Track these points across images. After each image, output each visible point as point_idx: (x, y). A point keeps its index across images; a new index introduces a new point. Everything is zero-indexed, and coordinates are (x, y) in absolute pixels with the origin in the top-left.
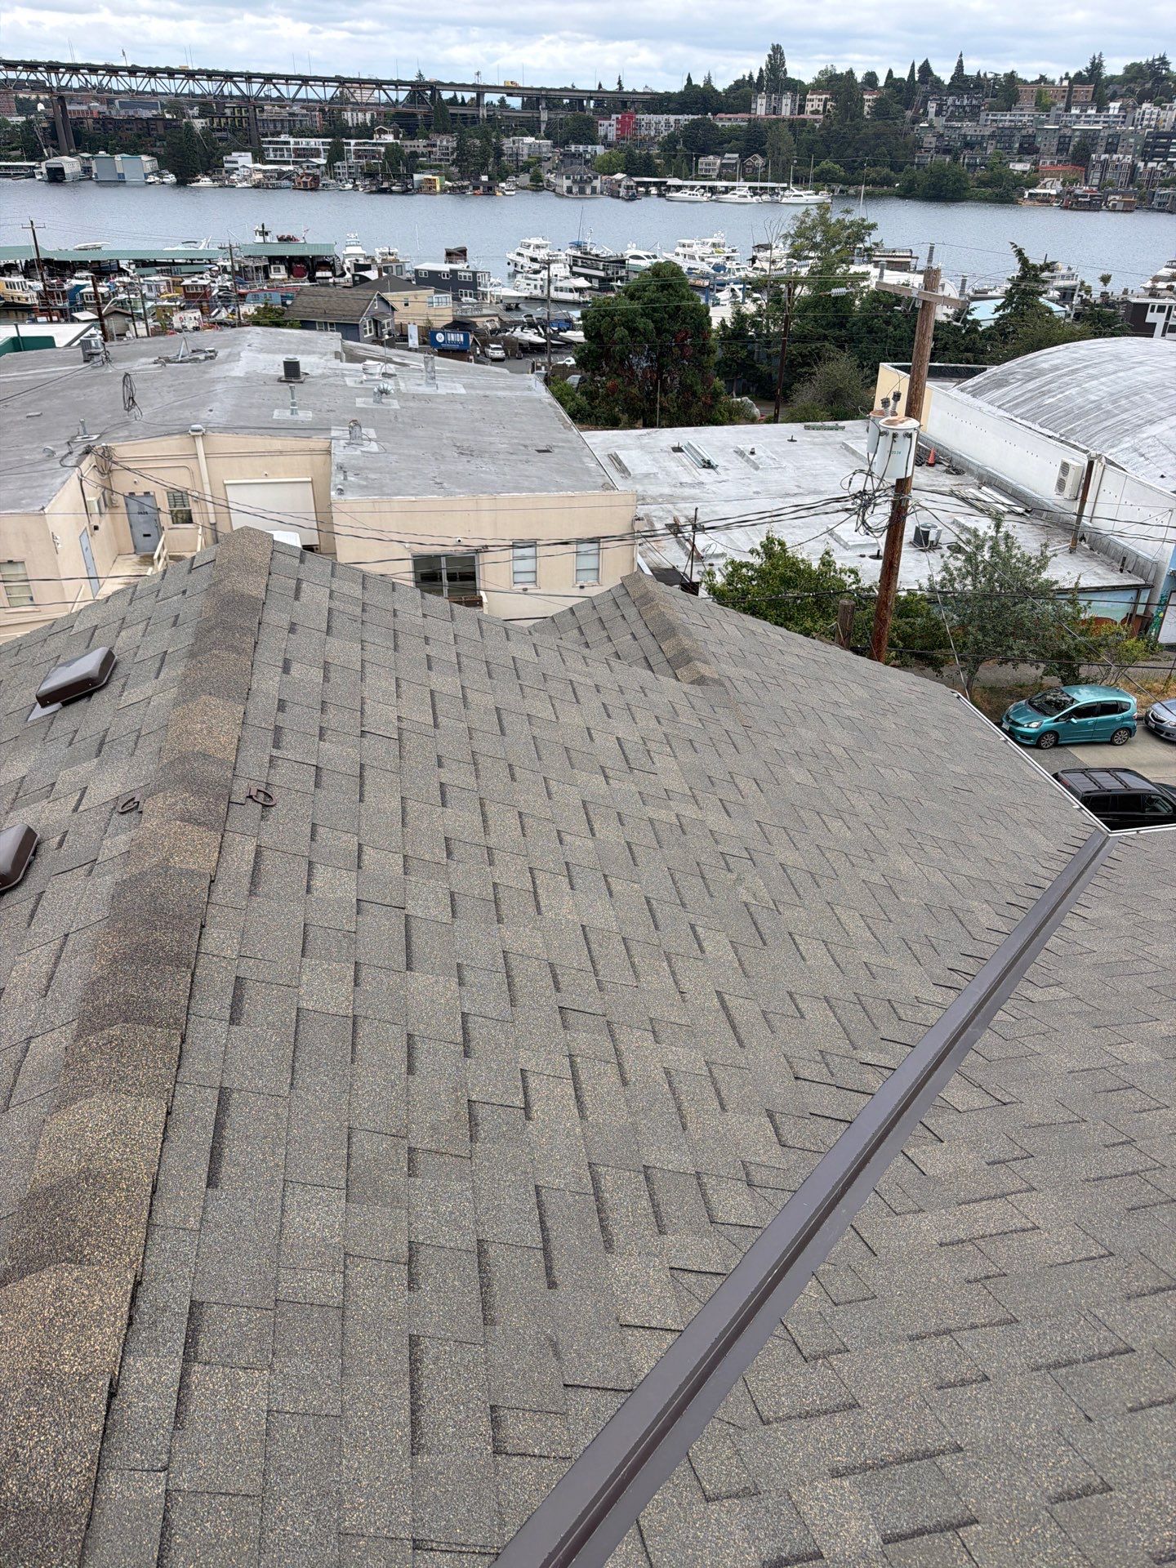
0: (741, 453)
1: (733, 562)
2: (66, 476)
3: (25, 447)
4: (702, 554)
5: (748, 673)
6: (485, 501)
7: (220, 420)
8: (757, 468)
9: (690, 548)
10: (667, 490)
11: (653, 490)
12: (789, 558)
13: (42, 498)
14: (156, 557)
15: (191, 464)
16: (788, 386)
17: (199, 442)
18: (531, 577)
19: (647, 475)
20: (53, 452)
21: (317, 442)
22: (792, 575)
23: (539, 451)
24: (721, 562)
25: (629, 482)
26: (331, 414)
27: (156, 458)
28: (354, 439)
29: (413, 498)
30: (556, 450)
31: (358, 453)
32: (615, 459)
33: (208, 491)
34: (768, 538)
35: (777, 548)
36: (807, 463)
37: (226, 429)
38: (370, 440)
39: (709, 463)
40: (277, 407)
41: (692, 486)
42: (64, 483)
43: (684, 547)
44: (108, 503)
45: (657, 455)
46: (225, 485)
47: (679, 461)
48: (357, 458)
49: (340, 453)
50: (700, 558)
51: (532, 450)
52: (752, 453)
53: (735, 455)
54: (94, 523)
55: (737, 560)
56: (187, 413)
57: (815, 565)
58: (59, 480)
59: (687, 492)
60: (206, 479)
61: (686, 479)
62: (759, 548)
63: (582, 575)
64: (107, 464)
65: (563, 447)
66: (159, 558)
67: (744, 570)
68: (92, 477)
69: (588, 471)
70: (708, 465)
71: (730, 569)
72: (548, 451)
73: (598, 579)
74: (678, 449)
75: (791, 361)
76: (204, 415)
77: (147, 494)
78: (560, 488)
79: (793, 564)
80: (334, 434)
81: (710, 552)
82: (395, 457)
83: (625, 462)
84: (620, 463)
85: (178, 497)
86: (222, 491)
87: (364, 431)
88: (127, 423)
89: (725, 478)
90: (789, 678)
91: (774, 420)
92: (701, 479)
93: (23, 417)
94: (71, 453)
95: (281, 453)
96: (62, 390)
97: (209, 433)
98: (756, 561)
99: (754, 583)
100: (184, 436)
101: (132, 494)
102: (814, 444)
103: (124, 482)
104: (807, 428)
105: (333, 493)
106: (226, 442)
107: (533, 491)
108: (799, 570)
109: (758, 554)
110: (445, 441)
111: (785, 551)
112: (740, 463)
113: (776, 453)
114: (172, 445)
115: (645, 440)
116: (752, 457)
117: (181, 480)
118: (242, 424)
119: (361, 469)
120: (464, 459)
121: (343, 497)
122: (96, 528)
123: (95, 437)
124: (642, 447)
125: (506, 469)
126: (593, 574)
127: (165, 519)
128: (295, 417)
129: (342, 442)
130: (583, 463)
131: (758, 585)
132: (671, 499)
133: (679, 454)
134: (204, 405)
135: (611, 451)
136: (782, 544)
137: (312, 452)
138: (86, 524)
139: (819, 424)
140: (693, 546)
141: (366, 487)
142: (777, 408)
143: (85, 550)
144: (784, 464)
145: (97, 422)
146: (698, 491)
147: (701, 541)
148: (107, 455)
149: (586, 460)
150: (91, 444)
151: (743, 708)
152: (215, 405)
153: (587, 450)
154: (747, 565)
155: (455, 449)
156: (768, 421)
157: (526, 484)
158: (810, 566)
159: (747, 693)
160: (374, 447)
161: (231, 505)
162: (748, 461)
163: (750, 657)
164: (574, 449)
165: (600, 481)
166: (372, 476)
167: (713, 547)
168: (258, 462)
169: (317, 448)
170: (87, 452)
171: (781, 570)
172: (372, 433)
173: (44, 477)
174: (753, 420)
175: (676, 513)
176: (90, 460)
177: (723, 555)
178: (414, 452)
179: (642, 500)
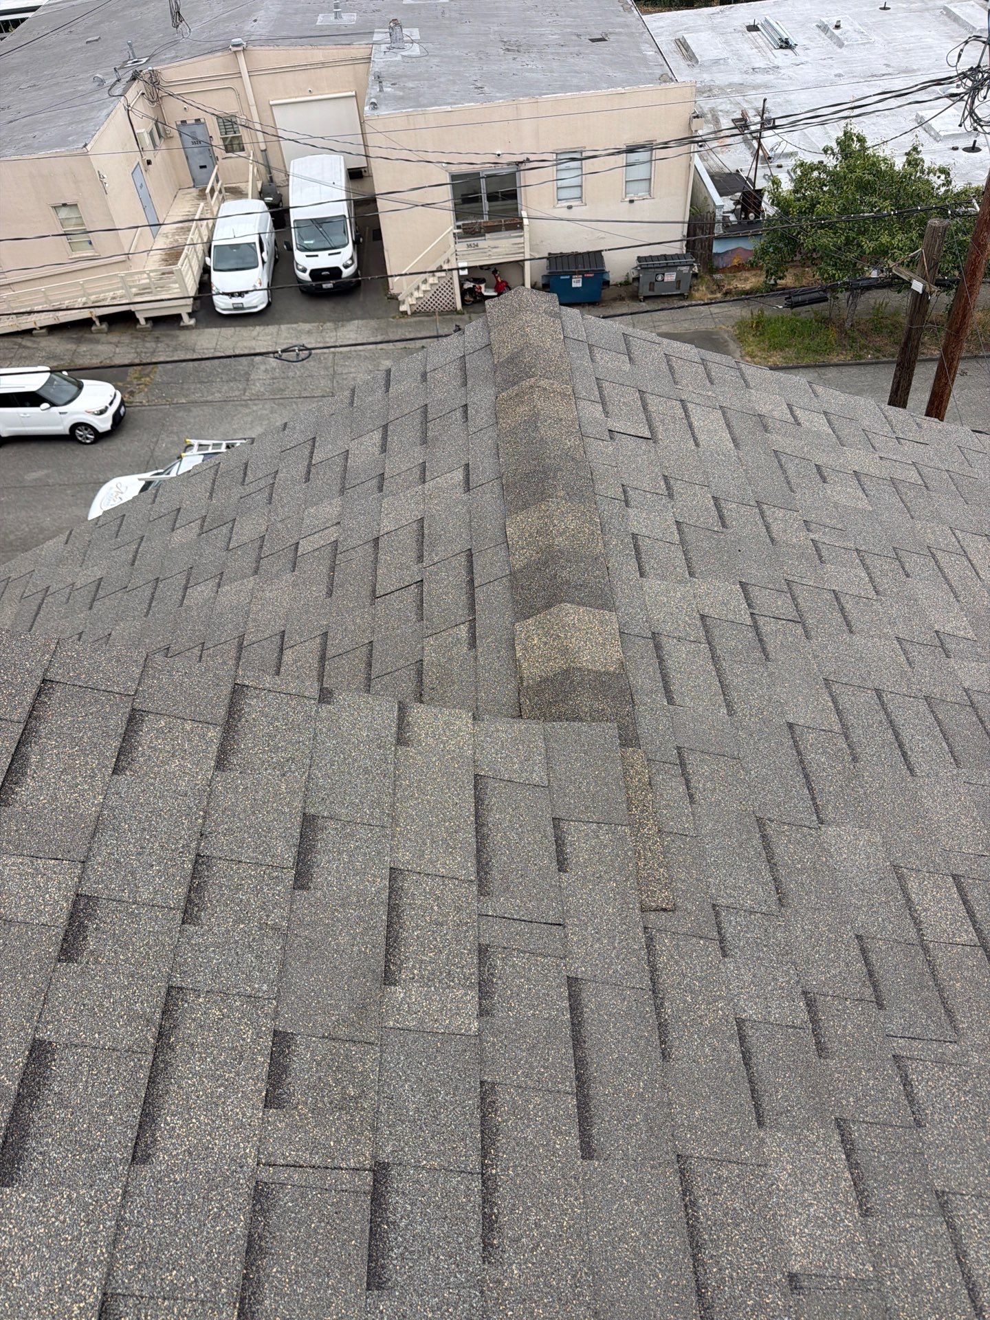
0: (824, 28)
2: (112, 106)
4: (770, 154)
6: (526, 107)
7: (263, 31)
8: (841, 45)
10: (737, 79)
11: (720, 78)
13: (87, 133)
15: (234, 83)
17: (241, 58)
18: (575, 192)
19: (716, 62)
20: (102, 81)
21: (358, 50)
23: (593, 40)
24: (789, 163)
25: (696, 70)
26: (376, 14)
27: (202, 80)
28: (396, 43)
29: (449, 108)
30: (612, 38)
31: (399, 58)
32: (683, 45)
33: (256, 118)
34: (845, 133)
36: (901, 36)
37: (270, 41)
38: (412, 42)
39: (787, 42)
40: (322, 10)
41: (766, 71)
42: (108, 115)
43: (749, 146)
44: (160, 131)
45: (729, 37)
46: (271, 106)
47: (754, 41)
48: (397, 64)
49: (381, 60)
50: (769, 159)
51: (585, 40)
52: (837, 27)
53: (818, 31)
54: (147, 158)
55: (808, 160)
56: (232, 26)
58: (105, 112)
59: (760, 78)
60: (252, 101)
61: (759, 63)
63: (633, 186)
64: (155, 90)
65: (619, 34)
66: (212, 190)
68: (142, 107)
69: (644, 60)
70: (786, 45)
72: (602, 40)
73: (649, 191)
74: (753, 28)
76: (249, 26)
77: (198, 120)
78: (612, 83)
79: (873, 165)
80: (376, 37)
81: (779, 151)
82: (435, 60)
83: (693, 47)
84: (687, 48)
85: (228, 123)
86: (269, 112)
87: (405, 31)
88: (176, 42)
89: (804, 59)
92: (777, 62)
93: (84, 44)
94: (118, 80)
95: (323, 65)
96: (123, 9)
97: (250, 47)
98: (831, 162)
99: (825, 189)
100: (226, 53)
101: (184, 122)
102: (911, 11)
103: (175, 111)
105: (366, 108)
106: (268, 56)
107: (580, 89)
110: (492, 37)
111: (864, 149)
112: (823, 39)
113: (865, 25)
114: (214, 64)
115: (718, 20)
116: (837, 32)
117: (226, 104)
118: (284, 34)
119: (400, 76)
120: (510, 56)
121: (376, 112)
122: (149, 162)
123: (144, 60)
124: (713, 28)
125: (555, 65)
126: (644, 185)
127: (218, 147)
128: (339, 22)
129: (384, 47)
130: (640, 51)
132: (741, 88)
133: (754, 33)
134: (249, 15)
135: (679, 35)
136: (862, 140)
137: (354, 61)
138: (139, 159)
140: (760, 145)
141: (402, 98)
143: (140, 187)
144: (874, 37)
145: (148, 43)
146: (772, 77)
147: (770, 140)
148: (154, 82)
149: (644, 47)
150: (138, 69)
152: (260, 14)
153: (647, 35)
154: (821, 166)
155: (501, 45)
157: (575, 81)
158: (892, 165)
160: (416, 50)
162: (832, 36)
164: (631, 35)
165: (658, 72)
166: (410, 85)
167: (782, 146)
168: (301, 76)
169: (359, 56)
170: (134, 79)
171: (859, 172)
172: (415, 33)
173: (92, 109)
175: (745, 106)
176: (137, 87)
177: (792, 154)
178: (457, 53)
179: (706, 91)
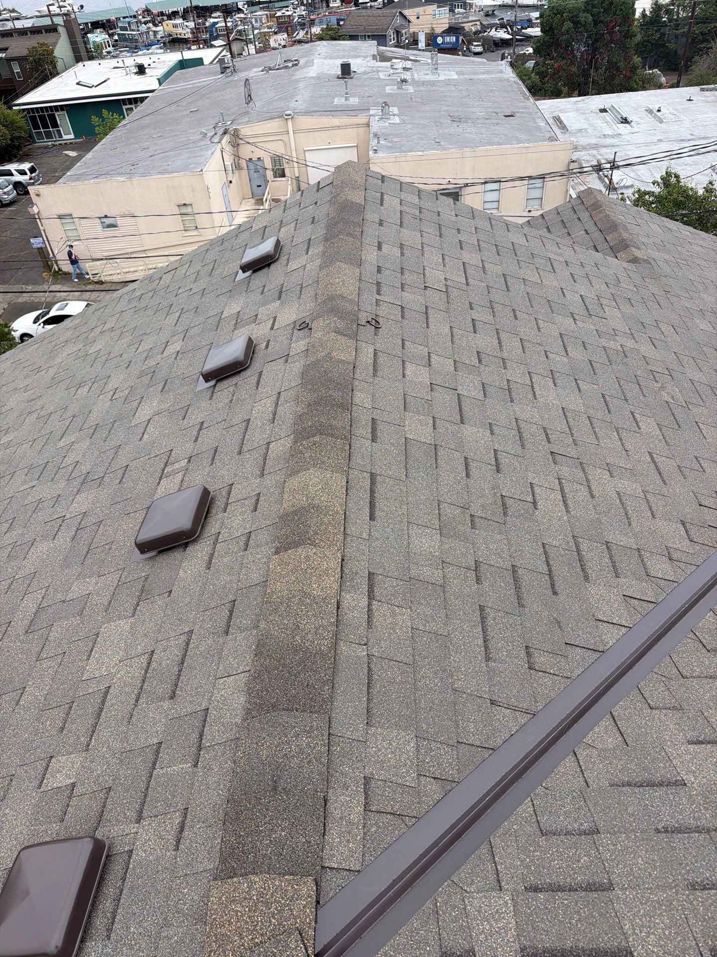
0: (650, 111)
1: (639, 191)
2: (214, 149)
3: (191, 131)
4: (616, 186)
5: (667, 257)
6: (467, 151)
7: (301, 107)
8: (661, 122)
9: (608, 183)
10: (593, 141)
11: (583, 141)
12: (681, 187)
13: (201, 163)
14: (264, 200)
15: (284, 137)
16: (690, 59)
17: (290, 122)
18: (495, 205)
19: (580, 131)
20: (206, 134)
21: (361, 119)
22: (683, 199)
23: (506, 116)
24: (631, 191)
25: (567, 136)
26: (370, 99)
27: (264, 135)
28: (385, 116)
29: (421, 153)
30: (518, 115)
31: (387, 124)
32: (558, 120)
33: (294, 155)
34: (667, 173)
35: (673, 180)
36: (701, 117)
37: (307, 113)
38: (394, 115)
39: (626, 119)
40: (336, 96)
41: (612, 136)
42: (213, 153)
43: (603, 181)
44: (237, 167)
45: (588, 116)
46: (305, 151)
47: (604, 119)
48: (386, 128)
49: (375, 125)
50: (615, 189)
51: (501, 116)
52: (659, 111)
53: (646, 113)
54: (230, 179)
55: (643, 189)
56: (282, 104)
57: (701, 192)
58: (210, 152)
59: (608, 141)
60: (293, 148)
61: (608, 132)
62: (659, 180)
63: (531, 203)
64: (236, 140)
65: (522, 112)
66: (266, 200)
67: (647, 197)
68: (228, 149)
69: (539, 128)
70: (625, 121)
71: (637, 196)
72: (512, 116)
73: (541, 206)
74: (603, 111)
75: (693, 39)
76: (293, 104)
77: (259, 158)
78: (519, 141)
79: (684, 191)
80: (371, 112)
81: (622, 185)
82: (409, 126)
83: (565, 122)
84: (561, 122)
85: (277, 160)
86: (303, 155)
87: (391, 109)
88: (248, 112)
89: (637, 130)
90: (696, 260)
91: (677, 85)
92: (619, 131)
93: (188, 112)
94: (216, 134)
95: (339, 127)
96: (209, 93)
97: (296, 116)
98: (656, 190)
99: (653, 206)
100: (281, 119)
101: (251, 159)
102: (707, 102)
103: (246, 152)
104: (702, 90)
105: (371, 153)
106: (306, 122)
107: (501, 144)
108: (688, 196)
109: (658, 185)
110: (443, 113)
111: (679, 182)
112: (649, 118)
113: (677, 110)
114: (273, 126)
115: (580, 105)
116: (658, 114)
117: (278, 148)
118: (315, 109)
119: (389, 135)
120: (455, 124)
121: (376, 155)
122: (231, 182)
123: (229, 123)
124: (577, 110)
125: (483, 130)
126: (538, 201)
127: (270, 174)
128: (347, 103)
129: (377, 118)
130: (536, 123)
131: (656, 207)
132: (596, 147)
133: (604, 114)
134: (292, 97)
135: (555, 114)
136: (677, 176)
137: (358, 125)
138: (225, 180)
139: (712, 86)
140: (611, 180)
141: (391, 147)
142: (680, 76)
143: (225, 196)
144: (682, 117)
145: (229, 113)
146: (616, 140)
147: (617, 176)
148: (236, 134)
149: (538, 121)
150: (227, 127)
151: (664, 279)
152: (299, 97)
153: (539, 114)
154: (648, 193)
155: (449, 118)
156: (672, 86)
157: (496, 140)
158: (696, 193)
159: (666, 269)
160: (397, 120)
161: (308, 163)
162: (655, 116)
163: (668, 246)
164: (530, 113)
165: (547, 135)
166: (395, 140)
167: (625, 181)
168: (324, 134)
169: (361, 123)
170: (225, 133)
171: (675, 195)
172: (395, 110)
173: (202, 150)
174: (660, 87)
175: (599, 157)
176: (226, 138)
177: (632, 186)
178: (422, 122)
179: (576, 148)
